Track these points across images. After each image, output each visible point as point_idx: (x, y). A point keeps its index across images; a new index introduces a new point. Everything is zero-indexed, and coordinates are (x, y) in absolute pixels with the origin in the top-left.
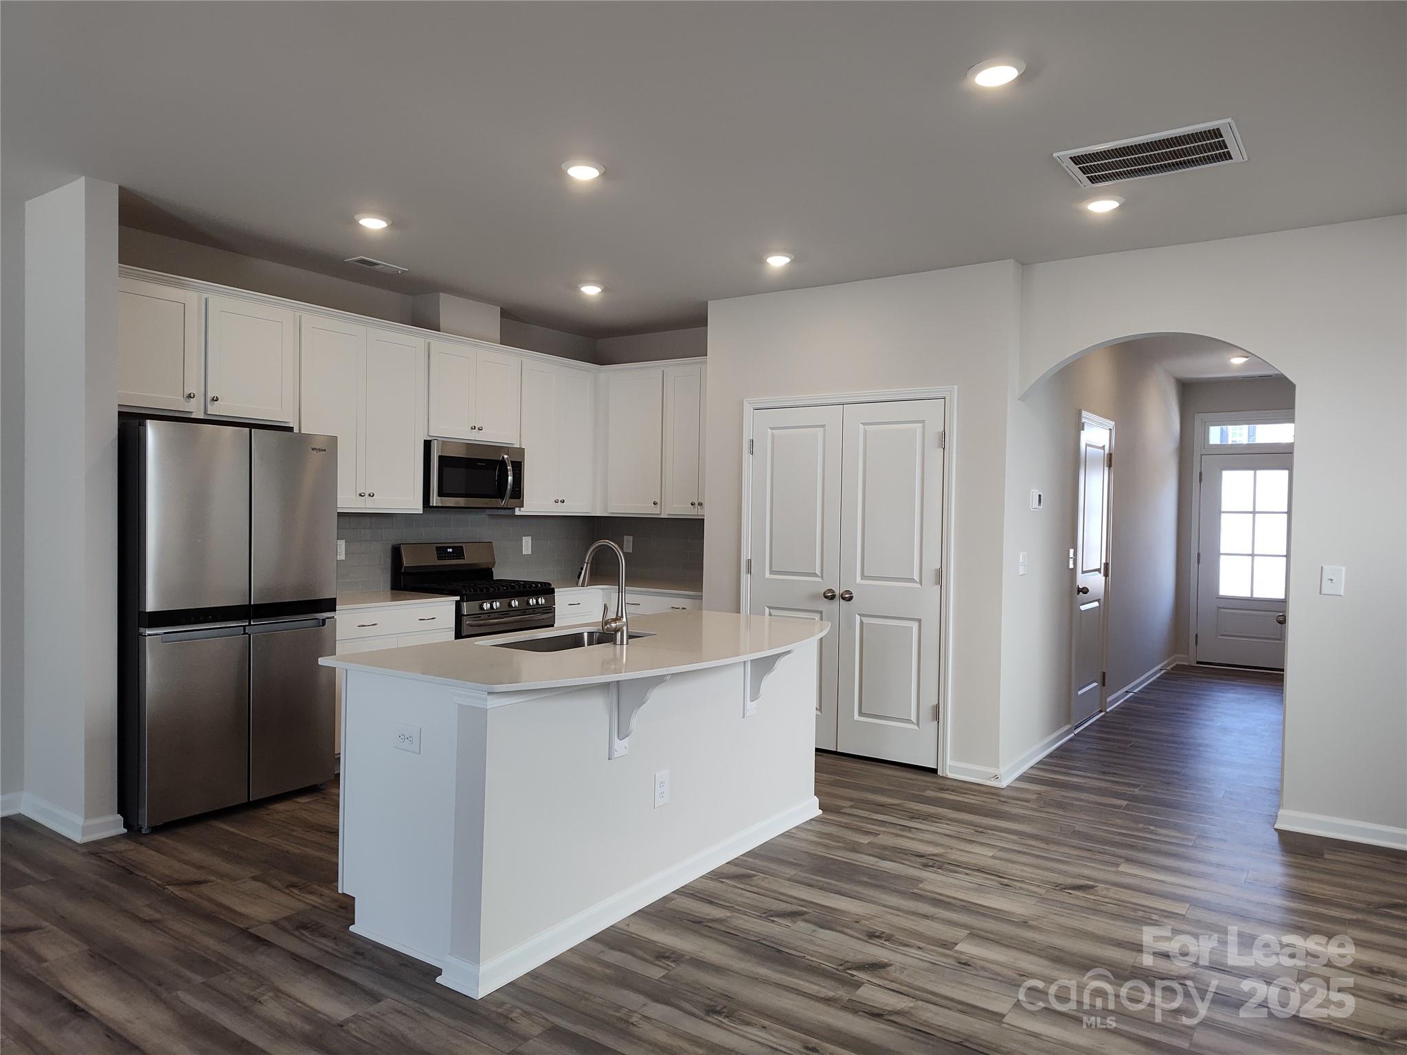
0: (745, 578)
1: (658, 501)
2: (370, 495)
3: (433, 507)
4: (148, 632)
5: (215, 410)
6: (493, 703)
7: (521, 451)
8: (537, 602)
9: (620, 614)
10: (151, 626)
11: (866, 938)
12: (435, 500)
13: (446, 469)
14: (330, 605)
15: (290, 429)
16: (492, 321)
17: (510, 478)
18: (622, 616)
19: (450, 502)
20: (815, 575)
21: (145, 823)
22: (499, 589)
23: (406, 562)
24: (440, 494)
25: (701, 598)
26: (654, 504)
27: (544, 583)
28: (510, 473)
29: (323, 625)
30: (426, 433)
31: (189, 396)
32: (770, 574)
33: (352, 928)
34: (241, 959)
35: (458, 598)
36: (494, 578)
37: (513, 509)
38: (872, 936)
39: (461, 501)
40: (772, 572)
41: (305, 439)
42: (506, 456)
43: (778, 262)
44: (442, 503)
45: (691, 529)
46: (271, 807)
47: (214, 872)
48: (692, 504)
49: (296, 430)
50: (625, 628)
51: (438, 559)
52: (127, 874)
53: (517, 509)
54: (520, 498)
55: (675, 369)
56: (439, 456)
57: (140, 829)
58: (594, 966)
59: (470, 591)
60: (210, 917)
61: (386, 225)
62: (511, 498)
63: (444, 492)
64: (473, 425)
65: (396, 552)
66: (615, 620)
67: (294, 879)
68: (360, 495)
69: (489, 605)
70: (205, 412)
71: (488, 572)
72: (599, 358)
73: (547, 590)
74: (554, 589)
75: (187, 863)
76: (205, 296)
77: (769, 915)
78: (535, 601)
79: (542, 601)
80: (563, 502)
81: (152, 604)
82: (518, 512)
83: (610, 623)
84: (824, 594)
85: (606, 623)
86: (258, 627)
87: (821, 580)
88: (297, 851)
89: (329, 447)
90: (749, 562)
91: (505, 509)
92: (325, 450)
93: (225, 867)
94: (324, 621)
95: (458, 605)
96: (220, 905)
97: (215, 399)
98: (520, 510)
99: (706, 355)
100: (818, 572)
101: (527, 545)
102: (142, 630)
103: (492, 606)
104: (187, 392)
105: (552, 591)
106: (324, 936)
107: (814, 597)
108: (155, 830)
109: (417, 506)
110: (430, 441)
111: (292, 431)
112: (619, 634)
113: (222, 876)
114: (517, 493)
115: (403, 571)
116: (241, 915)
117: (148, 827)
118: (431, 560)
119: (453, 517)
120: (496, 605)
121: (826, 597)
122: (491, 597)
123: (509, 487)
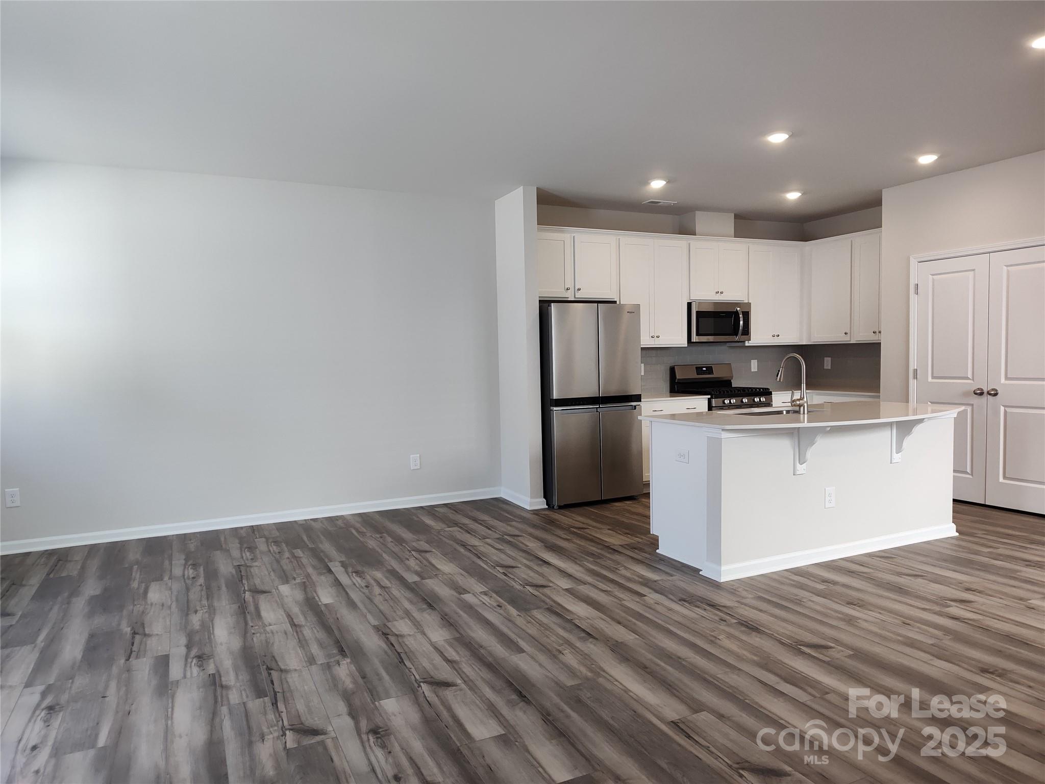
0: (913, 384)
1: (848, 331)
2: (657, 337)
3: (693, 342)
4: (555, 409)
5: (580, 295)
6: (725, 435)
7: (749, 304)
8: (760, 400)
9: (802, 396)
10: (556, 406)
11: (964, 590)
12: (695, 338)
13: (700, 319)
14: (638, 398)
15: (615, 302)
16: (729, 224)
17: (741, 323)
18: (804, 397)
19: (704, 339)
20: (967, 378)
21: (556, 503)
22: (735, 391)
23: (679, 376)
24: (698, 334)
25: (879, 397)
26: (845, 334)
27: (765, 388)
28: (741, 319)
29: (635, 409)
30: (688, 298)
31: (567, 289)
32: (932, 378)
33: (657, 551)
34: (608, 555)
35: (709, 396)
36: (733, 386)
37: (744, 342)
38: (968, 590)
39: (711, 338)
40: (933, 377)
41: (622, 307)
42: (738, 309)
43: (927, 160)
44: (699, 340)
45: (871, 350)
46: (612, 504)
47: (590, 526)
48: (874, 333)
49: (618, 303)
50: (806, 404)
51: (697, 374)
52: (552, 522)
53: (747, 342)
54: (748, 335)
55: (860, 239)
56: (697, 312)
57: (553, 507)
58: (785, 580)
59: (717, 392)
60: (591, 540)
61: (665, 183)
62: (742, 335)
63: (700, 333)
64: (717, 291)
65: (672, 370)
66: (799, 400)
67: (628, 531)
68: (652, 337)
69: (728, 401)
70: (575, 297)
71: (729, 383)
72: (805, 237)
73: (767, 393)
74: (771, 392)
75: (576, 520)
76: (573, 235)
77: (900, 574)
78: (758, 399)
79: (763, 399)
80: (779, 336)
81: (555, 395)
82: (747, 344)
83: (796, 401)
84: (974, 391)
85: (794, 401)
86: (604, 409)
87: (973, 382)
88: (627, 521)
89: (635, 311)
90: (915, 371)
91: (738, 342)
92: (634, 313)
93: (595, 524)
94: (635, 406)
95: (710, 401)
96: (594, 537)
97: (579, 290)
98: (748, 343)
99: (881, 227)
100: (970, 376)
101: (754, 365)
102: (552, 408)
103: (730, 402)
104: (566, 287)
105: (771, 393)
106: (645, 552)
107: (966, 394)
108: (560, 507)
109: (684, 342)
110: (691, 303)
111: (616, 303)
112: (802, 408)
113: (594, 527)
114: (746, 331)
115: (676, 381)
116: (606, 541)
117: (558, 506)
118: (693, 375)
119: (705, 348)
120: (733, 401)
121: (976, 394)
122: (730, 396)
123: (741, 328)
